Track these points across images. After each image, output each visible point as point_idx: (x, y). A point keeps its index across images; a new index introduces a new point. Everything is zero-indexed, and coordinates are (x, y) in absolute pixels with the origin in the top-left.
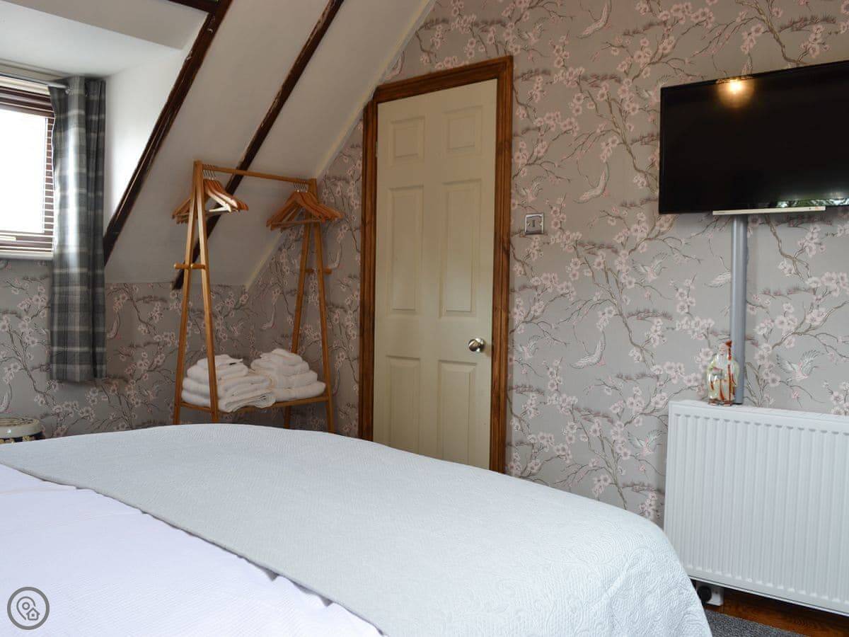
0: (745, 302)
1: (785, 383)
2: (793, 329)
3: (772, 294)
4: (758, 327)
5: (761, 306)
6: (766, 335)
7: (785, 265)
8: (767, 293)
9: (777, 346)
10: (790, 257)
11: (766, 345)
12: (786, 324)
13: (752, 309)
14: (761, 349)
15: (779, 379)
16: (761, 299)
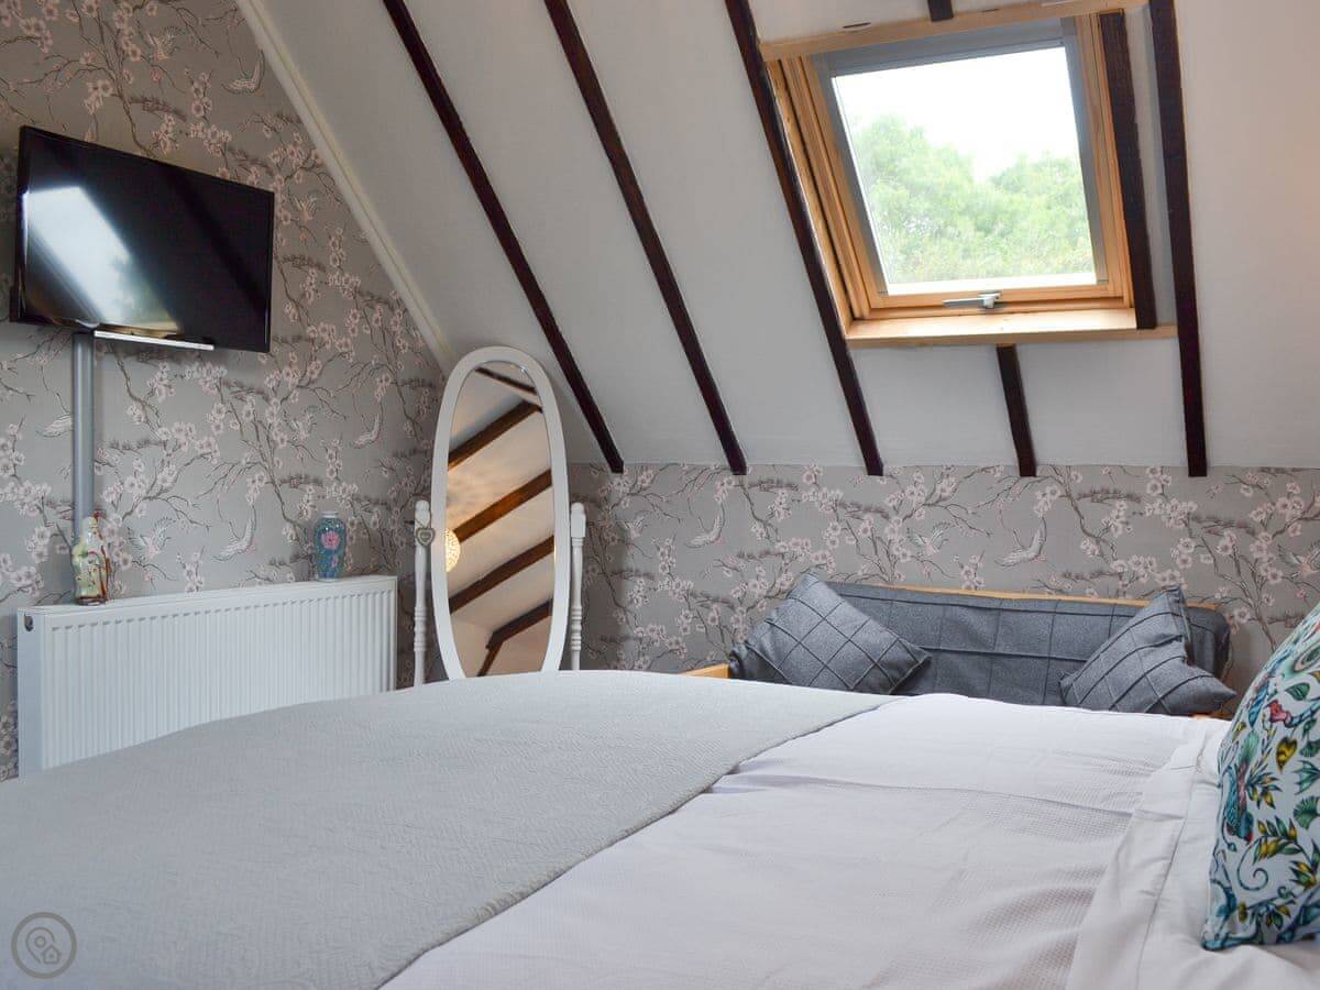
0: (94, 460)
1: (138, 562)
2: (144, 493)
3: (121, 448)
4: (105, 493)
5: (108, 464)
6: (115, 503)
7: (134, 410)
8: (114, 446)
9: (128, 517)
10: (140, 400)
11: (115, 515)
12: (136, 487)
13: (99, 468)
14: (110, 522)
15: (130, 558)
16: (109, 455)
